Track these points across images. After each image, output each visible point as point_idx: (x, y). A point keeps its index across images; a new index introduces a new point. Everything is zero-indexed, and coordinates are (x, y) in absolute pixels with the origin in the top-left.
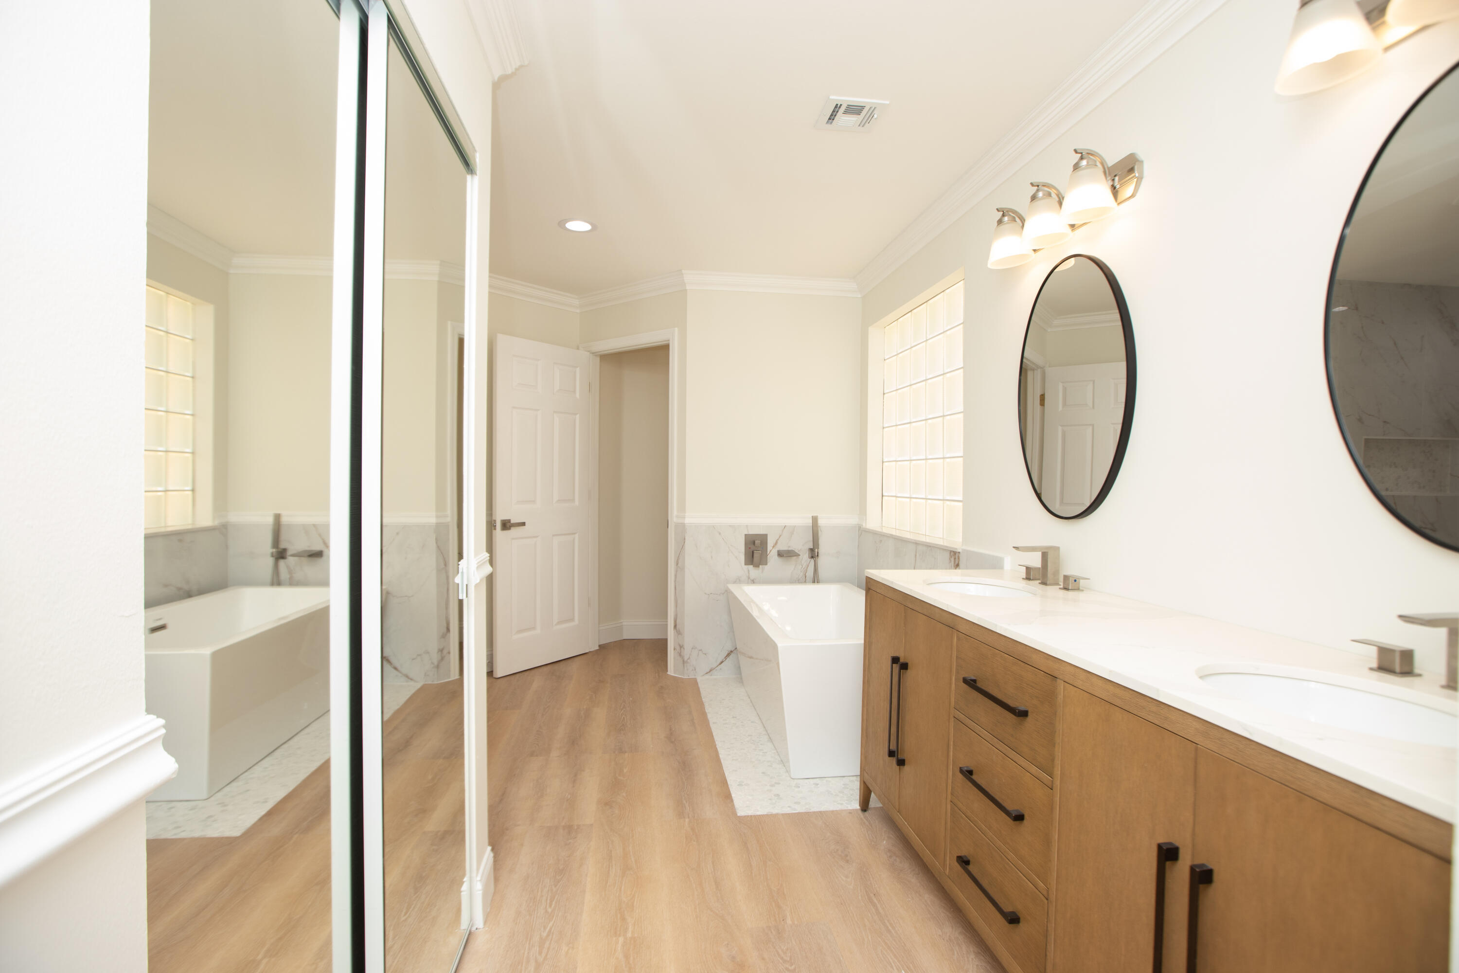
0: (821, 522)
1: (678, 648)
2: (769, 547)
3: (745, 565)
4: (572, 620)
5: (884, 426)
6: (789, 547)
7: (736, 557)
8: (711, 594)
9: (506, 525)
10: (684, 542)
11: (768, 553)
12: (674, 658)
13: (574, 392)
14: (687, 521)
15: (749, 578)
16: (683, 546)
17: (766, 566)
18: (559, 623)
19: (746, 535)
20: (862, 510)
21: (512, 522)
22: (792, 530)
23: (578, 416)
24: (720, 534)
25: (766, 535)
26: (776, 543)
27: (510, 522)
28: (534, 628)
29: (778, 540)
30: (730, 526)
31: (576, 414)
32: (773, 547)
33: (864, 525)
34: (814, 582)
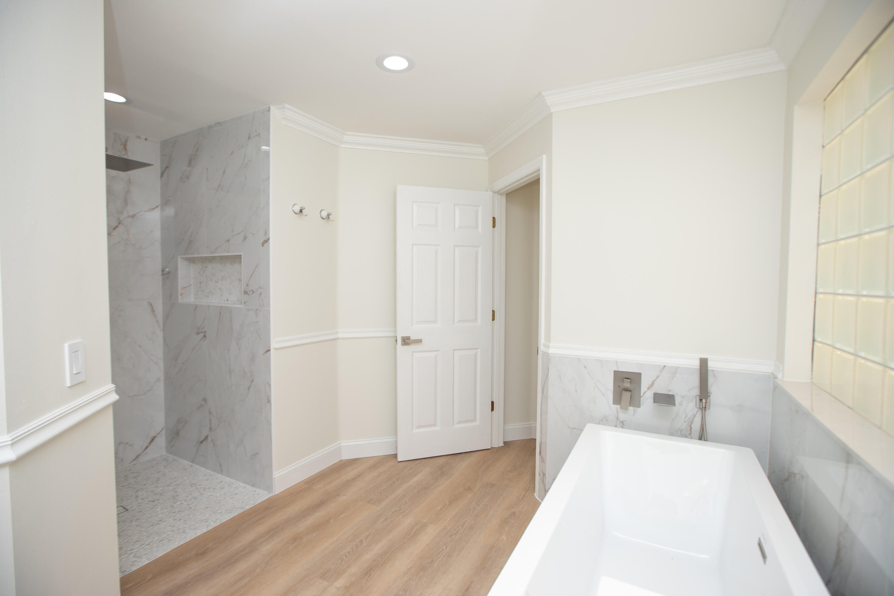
0: (711, 365)
1: (542, 474)
2: (644, 388)
3: (614, 404)
4: (474, 420)
5: (820, 242)
6: (670, 391)
7: (603, 394)
8: (575, 428)
9: (406, 341)
10: (548, 372)
11: (642, 394)
12: (539, 482)
13: (477, 227)
14: (551, 351)
15: (618, 419)
16: (547, 376)
17: (638, 409)
18: (459, 422)
19: (615, 371)
20: (780, 357)
21: (411, 339)
22: (675, 371)
23: (480, 249)
24: (585, 367)
25: (639, 375)
26: (652, 385)
27: (410, 339)
28: (434, 425)
29: (654, 381)
30: (597, 360)
31: (479, 247)
32: (648, 388)
33: (780, 376)
34: (700, 439)
